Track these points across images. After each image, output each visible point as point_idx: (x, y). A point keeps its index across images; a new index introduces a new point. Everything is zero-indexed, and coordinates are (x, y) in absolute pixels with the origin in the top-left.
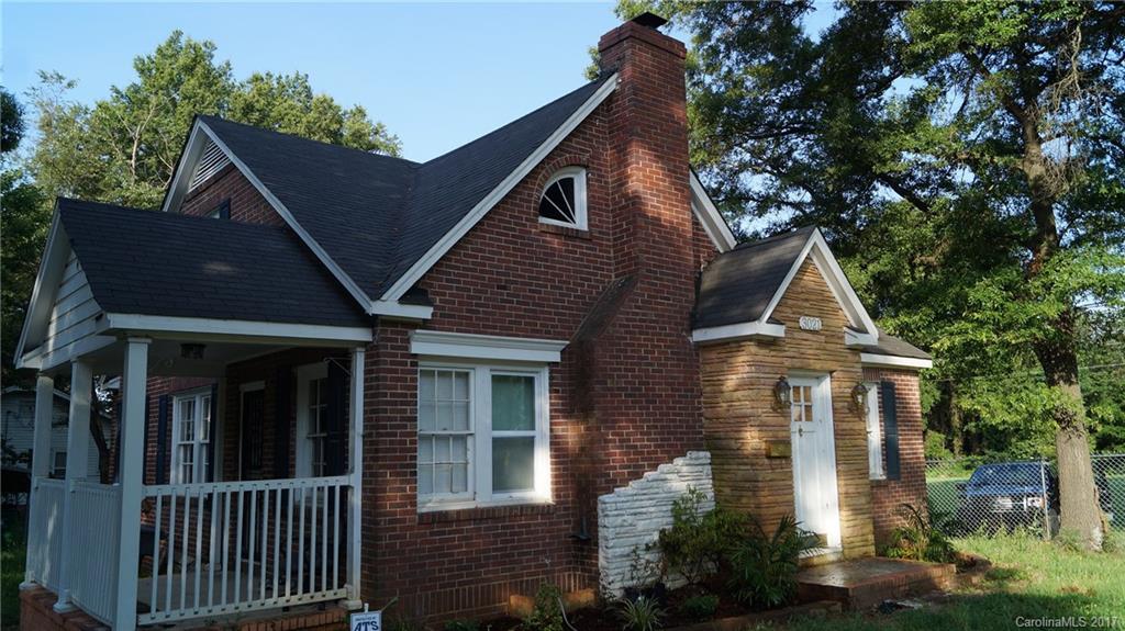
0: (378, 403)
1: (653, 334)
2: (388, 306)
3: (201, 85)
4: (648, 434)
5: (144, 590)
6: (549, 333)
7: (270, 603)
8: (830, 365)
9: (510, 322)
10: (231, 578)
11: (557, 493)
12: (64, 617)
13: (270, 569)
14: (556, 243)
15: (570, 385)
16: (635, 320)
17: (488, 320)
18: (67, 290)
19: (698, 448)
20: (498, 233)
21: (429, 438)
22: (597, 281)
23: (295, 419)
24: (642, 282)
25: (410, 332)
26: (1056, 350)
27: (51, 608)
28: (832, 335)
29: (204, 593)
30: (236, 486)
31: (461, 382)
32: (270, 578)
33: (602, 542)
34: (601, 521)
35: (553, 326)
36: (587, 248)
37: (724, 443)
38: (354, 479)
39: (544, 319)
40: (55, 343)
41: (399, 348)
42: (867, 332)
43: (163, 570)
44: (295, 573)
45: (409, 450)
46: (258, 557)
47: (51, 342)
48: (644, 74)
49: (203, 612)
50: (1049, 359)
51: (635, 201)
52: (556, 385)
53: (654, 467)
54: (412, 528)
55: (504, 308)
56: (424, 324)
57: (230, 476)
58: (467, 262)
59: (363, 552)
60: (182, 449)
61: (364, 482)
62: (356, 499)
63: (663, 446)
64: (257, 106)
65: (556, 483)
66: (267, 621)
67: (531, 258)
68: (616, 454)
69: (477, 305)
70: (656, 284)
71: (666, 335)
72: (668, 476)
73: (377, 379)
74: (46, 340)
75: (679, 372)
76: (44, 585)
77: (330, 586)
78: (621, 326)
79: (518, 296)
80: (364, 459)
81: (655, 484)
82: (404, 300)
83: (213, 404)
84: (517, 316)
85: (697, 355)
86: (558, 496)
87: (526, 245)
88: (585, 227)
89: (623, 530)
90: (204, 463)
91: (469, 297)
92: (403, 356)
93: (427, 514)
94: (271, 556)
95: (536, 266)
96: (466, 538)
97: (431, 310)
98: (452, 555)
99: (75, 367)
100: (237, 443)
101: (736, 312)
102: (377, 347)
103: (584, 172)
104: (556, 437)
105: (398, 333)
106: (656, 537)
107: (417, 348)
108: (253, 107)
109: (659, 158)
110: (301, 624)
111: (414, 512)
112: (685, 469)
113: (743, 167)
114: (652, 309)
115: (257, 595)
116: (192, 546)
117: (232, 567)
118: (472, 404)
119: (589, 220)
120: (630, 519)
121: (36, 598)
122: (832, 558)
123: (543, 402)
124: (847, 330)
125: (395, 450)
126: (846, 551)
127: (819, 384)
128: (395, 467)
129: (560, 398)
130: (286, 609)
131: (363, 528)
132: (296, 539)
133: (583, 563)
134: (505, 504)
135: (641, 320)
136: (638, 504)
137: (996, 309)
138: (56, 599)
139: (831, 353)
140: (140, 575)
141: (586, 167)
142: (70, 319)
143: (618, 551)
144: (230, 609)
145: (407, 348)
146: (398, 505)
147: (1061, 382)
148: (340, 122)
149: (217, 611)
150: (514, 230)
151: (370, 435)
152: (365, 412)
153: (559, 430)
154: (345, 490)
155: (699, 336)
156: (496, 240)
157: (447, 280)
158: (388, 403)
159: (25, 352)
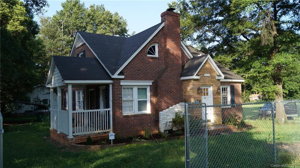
0: (114, 95)
1: (172, 78)
2: (116, 76)
3: (77, 9)
4: (170, 99)
5: (73, 130)
6: (149, 79)
7: (96, 132)
8: (212, 84)
9: (141, 77)
10: (88, 128)
11: (152, 111)
12: (59, 134)
13: (95, 126)
14: (151, 60)
15: (154, 89)
16: (167, 76)
17: (136, 77)
18: (55, 73)
19: (182, 102)
20: (138, 59)
21: (125, 101)
22: (160, 67)
23: (100, 97)
24: (169, 68)
25: (120, 81)
26: (276, 77)
27: (57, 133)
28: (213, 77)
29: (84, 130)
30: (88, 111)
31: (131, 90)
32: (95, 127)
33: (160, 121)
34: (160, 117)
35: (150, 78)
36: (158, 61)
37: (187, 101)
38: (111, 109)
39: (148, 76)
40: (54, 83)
41: (118, 84)
42: (221, 76)
43: (76, 126)
44: (100, 127)
45: (121, 104)
46: (93, 124)
47: (53, 83)
48: (170, 22)
49: (84, 133)
50: (275, 79)
51: (168, 50)
52: (151, 90)
53: (172, 106)
54: (121, 118)
55: (140, 75)
56: (123, 79)
57: (88, 109)
58: (132, 66)
59: (113, 123)
60: (78, 102)
61: (112, 110)
62: (111, 113)
63: (174, 102)
64: (91, 14)
65: (151, 109)
66: (95, 135)
67: (145, 64)
68: (163, 104)
69: (134, 74)
70: (172, 68)
71: (175, 78)
72: (175, 108)
73: (114, 90)
74: (52, 82)
75: (178, 86)
76: (55, 129)
77: (107, 129)
78: (164, 77)
79: (143, 72)
80: (112, 105)
81: (172, 109)
82: (119, 75)
83: (84, 93)
84: (142, 76)
85: (182, 82)
86: (152, 112)
87: (144, 61)
88: (158, 56)
89: (164, 119)
90: (83, 105)
91: (132, 73)
92: (119, 85)
93: (125, 116)
94: (95, 123)
95: (146, 65)
96: (133, 120)
97: (124, 76)
98: (130, 123)
99: (58, 88)
100: (89, 101)
101: (190, 74)
102: (114, 84)
103: (157, 44)
104: (151, 100)
105: (118, 81)
106: (172, 120)
107: (121, 84)
108: (90, 15)
109: (173, 41)
110: (101, 136)
111: (122, 115)
112: (179, 106)
113: (207, 31)
114: (172, 73)
115: (93, 131)
116: (81, 121)
117: (88, 126)
118: (133, 94)
119: (158, 54)
120: (166, 117)
121: (53, 131)
122: (212, 124)
123: (149, 94)
124: (216, 76)
125: (118, 104)
126: (215, 123)
127: (210, 88)
128: (118, 107)
129: (152, 92)
130: (99, 133)
131: (113, 118)
132: (100, 120)
133: (157, 125)
134: (141, 114)
135: (169, 76)
136: (167, 114)
137: (259, 68)
138: (57, 131)
139: (212, 81)
140: (73, 127)
141: (158, 43)
142: (56, 79)
143: (163, 123)
144: (89, 133)
145: (120, 84)
146: (119, 114)
147: (277, 84)
148: (112, 17)
149: (86, 133)
150: (142, 58)
151: (113, 101)
152: (112, 96)
153: (152, 99)
154: (109, 111)
155: (182, 78)
156: (138, 61)
157: (128, 70)
158: (116, 95)
159: (48, 84)
